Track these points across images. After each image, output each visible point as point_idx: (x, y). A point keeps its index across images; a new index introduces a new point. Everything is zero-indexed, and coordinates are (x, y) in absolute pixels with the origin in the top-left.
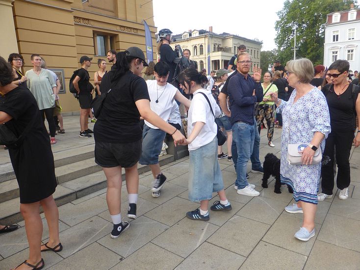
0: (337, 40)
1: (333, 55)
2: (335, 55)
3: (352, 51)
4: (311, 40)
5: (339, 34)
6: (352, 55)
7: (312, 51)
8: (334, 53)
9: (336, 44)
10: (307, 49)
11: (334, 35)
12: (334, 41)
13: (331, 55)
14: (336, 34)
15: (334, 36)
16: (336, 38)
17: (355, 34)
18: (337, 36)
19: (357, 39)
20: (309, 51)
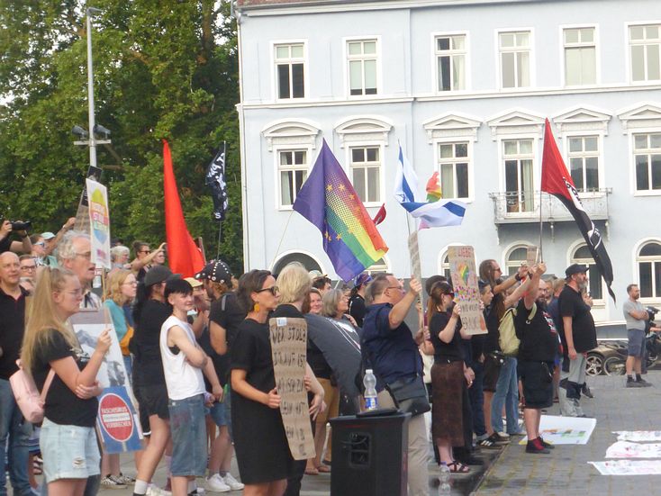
0: (299, 92)
1: (287, 168)
2: (294, 167)
3: (373, 155)
4: (171, 68)
5: (304, 58)
6: (373, 173)
7: (179, 130)
8: (286, 156)
9: (294, 112)
10: (154, 116)
11: (283, 61)
12: (284, 93)
13: (276, 166)
14: (290, 60)
15: (283, 69)
16: (291, 81)
17: (379, 64)
18: (299, 69)
19: (391, 96)
20: (162, 129)
